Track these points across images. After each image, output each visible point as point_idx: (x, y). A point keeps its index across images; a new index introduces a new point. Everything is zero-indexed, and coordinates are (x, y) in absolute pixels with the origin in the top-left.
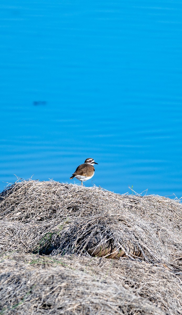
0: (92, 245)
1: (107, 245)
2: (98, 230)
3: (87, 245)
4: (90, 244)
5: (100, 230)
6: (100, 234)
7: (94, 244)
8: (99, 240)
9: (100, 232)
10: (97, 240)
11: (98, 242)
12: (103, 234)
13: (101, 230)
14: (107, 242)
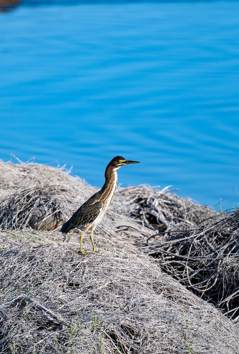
0: (36, 218)
1: (52, 219)
2: (42, 202)
3: (30, 219)
4: (34, 218)
5: (44, 202)
6: (44, 206)
7: (39, 218)
8: (44, 213)
9: (44, 204)
10: (42, 213)
11: (43, 216)
12: (47, 206)
13: (46, 202)
14: (53, 215)
